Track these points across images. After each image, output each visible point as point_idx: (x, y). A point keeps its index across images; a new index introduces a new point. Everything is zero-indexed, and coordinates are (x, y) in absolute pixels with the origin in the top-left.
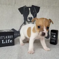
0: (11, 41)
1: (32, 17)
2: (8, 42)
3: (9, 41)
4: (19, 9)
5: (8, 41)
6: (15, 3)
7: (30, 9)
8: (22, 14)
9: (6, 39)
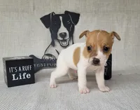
0: (29, 76)
1: (65, 33)
2: (22, 77)
3: (26, 76)
4: (41, 19)
5: (24, 75)
6: (34, 9)
7: (61, 18)
8: (47, 27)
9: (20, 72)
